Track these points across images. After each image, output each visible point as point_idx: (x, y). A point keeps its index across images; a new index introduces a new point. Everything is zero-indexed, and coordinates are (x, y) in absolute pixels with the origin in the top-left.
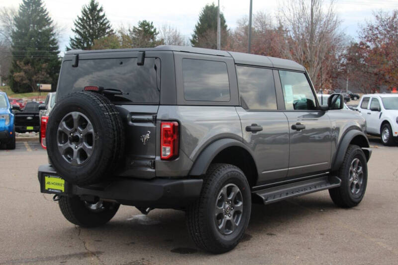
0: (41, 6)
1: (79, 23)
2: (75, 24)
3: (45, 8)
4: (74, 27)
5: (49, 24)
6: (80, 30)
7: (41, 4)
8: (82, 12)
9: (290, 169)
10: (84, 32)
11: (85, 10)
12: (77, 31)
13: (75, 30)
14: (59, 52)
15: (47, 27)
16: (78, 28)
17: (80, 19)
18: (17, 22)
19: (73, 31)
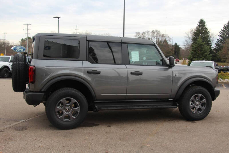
0: (205, 26)
1: (221, 32)
2: (220, 33)
3: (206, 27)
4: (219, 34)
5: (208, 34)
6: (222, 35)
7: (205, 25)
8: (223, 27)
9: (127, 94)
10: (224, 36)
11: (225, 26)
12: (221, 36)
13: (219, 35)
14: (211, 45)
15: (207, 35)
16: (221, 35)
17: (222, 30)
18: (195, 34)
19: (219, 36)
